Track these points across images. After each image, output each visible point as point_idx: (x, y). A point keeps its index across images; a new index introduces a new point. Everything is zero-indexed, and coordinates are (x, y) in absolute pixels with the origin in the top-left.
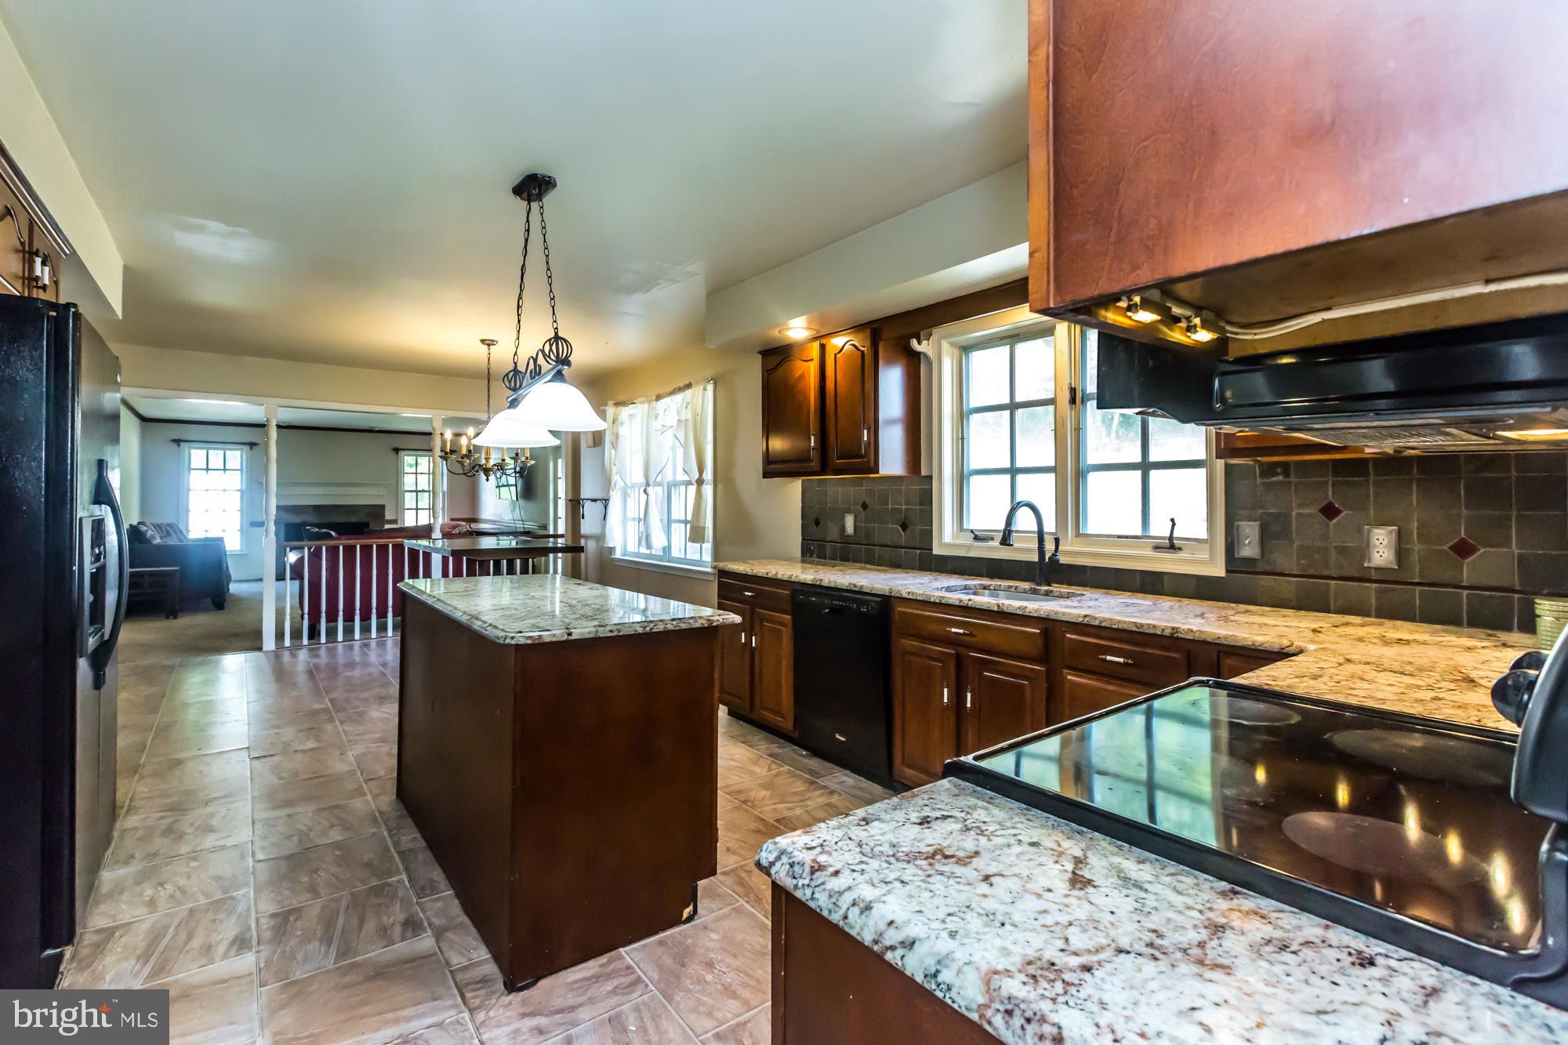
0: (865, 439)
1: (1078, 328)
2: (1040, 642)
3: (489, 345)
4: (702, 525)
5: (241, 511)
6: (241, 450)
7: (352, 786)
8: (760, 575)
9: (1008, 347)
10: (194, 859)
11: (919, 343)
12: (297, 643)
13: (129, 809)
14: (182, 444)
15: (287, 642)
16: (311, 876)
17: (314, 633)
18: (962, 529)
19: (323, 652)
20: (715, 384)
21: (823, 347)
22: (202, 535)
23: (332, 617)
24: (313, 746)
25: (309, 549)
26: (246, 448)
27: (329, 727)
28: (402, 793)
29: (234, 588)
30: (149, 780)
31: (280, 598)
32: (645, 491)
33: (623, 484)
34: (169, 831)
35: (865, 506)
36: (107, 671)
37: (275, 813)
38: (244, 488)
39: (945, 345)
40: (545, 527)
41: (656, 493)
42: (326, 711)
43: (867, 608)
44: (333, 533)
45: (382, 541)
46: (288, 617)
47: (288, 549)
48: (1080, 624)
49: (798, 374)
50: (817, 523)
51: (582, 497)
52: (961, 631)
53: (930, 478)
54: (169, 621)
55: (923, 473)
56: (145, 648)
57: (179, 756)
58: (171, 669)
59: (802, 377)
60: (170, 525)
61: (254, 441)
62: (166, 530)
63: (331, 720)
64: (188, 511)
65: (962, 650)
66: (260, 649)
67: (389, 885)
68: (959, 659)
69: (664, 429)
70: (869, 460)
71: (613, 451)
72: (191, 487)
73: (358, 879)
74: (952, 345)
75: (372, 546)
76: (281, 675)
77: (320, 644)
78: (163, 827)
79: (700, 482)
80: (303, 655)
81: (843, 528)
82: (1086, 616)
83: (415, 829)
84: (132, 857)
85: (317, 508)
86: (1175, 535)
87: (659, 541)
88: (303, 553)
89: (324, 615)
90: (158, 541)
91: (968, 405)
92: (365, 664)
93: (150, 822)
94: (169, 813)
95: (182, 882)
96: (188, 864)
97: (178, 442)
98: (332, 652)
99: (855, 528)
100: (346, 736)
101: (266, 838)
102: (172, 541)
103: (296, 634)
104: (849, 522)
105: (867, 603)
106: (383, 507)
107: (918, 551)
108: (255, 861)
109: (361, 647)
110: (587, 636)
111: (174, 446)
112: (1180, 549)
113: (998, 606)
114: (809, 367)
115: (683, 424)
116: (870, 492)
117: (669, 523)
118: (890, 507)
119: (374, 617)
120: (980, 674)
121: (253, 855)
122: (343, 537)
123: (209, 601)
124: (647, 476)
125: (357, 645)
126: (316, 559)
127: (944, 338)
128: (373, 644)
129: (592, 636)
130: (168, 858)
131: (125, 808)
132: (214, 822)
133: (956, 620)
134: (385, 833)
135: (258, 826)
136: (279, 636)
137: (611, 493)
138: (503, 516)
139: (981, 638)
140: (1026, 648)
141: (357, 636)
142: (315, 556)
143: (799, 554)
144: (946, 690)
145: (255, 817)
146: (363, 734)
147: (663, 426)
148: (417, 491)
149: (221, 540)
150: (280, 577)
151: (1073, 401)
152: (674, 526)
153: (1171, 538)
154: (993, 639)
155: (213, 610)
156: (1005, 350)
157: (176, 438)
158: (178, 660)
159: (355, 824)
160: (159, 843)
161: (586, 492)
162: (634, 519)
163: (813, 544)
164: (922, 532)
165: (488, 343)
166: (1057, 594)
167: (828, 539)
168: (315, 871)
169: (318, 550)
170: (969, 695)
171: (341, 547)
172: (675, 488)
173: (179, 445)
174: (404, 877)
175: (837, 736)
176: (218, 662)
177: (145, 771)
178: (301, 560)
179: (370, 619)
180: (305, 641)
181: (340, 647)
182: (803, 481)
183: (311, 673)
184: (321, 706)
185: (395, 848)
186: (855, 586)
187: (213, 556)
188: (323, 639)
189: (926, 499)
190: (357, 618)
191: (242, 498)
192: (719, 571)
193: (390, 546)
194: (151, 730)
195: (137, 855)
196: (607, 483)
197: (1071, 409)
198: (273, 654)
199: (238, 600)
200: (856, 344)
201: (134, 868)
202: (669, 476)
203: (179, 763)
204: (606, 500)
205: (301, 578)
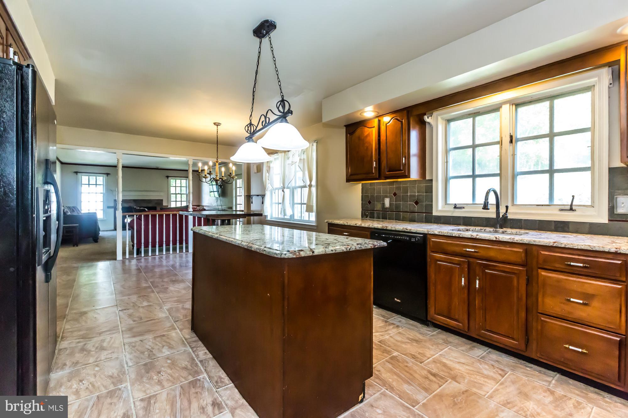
0: (404, 162)
1: (514, 107)
2: (523, 255)
3: (217, 125)
4: (311, 205)
5: (103, 202)
6: (103, 176)
7: (168, 324)
8: (352, 225)
9: (471, 119)
10: (97, 366)
11: (428, 118)
12: (132, 256)
13: (62, 338)
14: (78, 173)
15: (127, 256)
16: (158, 375)
17: (139, 252)
18: (446, 203)
19: (143, 260)
20: (317, 143)
21: (379, 121)
22: (87, 212)
23: (146, 246)
24: (147, 304)
25: (137, 216)
26: (105, 176)
27: (152, 295)
28: (194, 328)
29: (101, 234)
30: (71, 322)
31: (124, 237)
32: (283, 191)
33: (271, 187)
34: (83, 350)
35: (395, 194)
36: (52, 271)
37: (134, 340)
38: (104, 192)
39: (439, 118)
40: (231, 208)
41: (287, 191)
42: (149, 287)
43: (415, 239)
44: (146, 209)
45: (167, 213)
46: (127, 245)
47: (127, 216)
48: (552, 247)
49: (366, 134)
50: (370, 202)
51: (251, 194)
52: (473, 250)
53: (432, 180)
54: (74, 247)
55: (428, 178)
56: (66, 259)
57: (85, 310)
58: (77, 268)
59: (368, 135)
60: (73, 207)
61: (108, 173)
62: (73, 209)
63: (153, 292)
64: (81, 202)
65: (471, 260)
66: (116, 259)
67: (199, 380)
68: (469, 264)
69: (293, 163)
70: (405, 172)
71: (267, 174)
72: (82, 192)
73: (182, 377)
74: (442, 119)
75: (163, 215)
76: (125, 270)
77: (141, 257)
78: (79, 347)
79: (310, 186)
80: (134, 262)
81: (384, 204)
82: (555, 242)
83: (205, 348)
84: (65, 364)
85: (135, 201)
86: (574, 204)
87: (289, 212)
88: (134, 218)
89: (143, 244)
90: (69, 213)
91: (449, 147)
92: (160, 266)
93: (73, 345)
94: (82, 340)
95: (92, 379)
96: (94, 369)
97: (76, 173)
98: (146, 260)
99: (390, 204)
100: (161, 299)
101: (131, 353)
102: (75, 214)
103: (131, 253)
104: (387, 202)
105: (415, 237)
106: (162, 200)
107: (424, 214)
108: (127, 367)
109: (159, 258)
110: (321, 253)
111: (75, 174)
112: (575, 210)
113: (496, 238)
114: (372, 131)
115: (302, 161)
116: (399, 188)
117: (293, 204)
118: (409, 194)
119: (164, 245)
120: (483, 271)
121: (127, 363)
122: (151, 211)
123: (91, 239)
124: (284, 184)
125: (157, 257)
126: (139, 220)
127: (439, 115)
128: (164, 257)
129: (323, 253)
130: (83, 365)
131: (60, 337)
132: (105, 344)
133: (468, 245)
134: (190, 350)
135: (127, 347)
136: (124, 253)
137: (266, 192)
138: (212, 204)
139: (482, 253)
140: (512, 258)
141: (157, 253)
142: (139, 219)
143: (360, 217)
144: (463, 279)
145: (125, 341)
146: (169, 298)
147: (292, 162)
148: (176, 194)
149: (95, 213)
150: (124, 228)
151: (511, 141)
152: (295, 206)
153: (571, 205)
154: (492, 254)
155: (93, 243)
156: (470, 120)
157: (76, 171)
158: (80, 265)
159: (174, 345)
160: (78, 356)
161: (253, 192)
162: (276, 203)
163: (368, 212)
164: (427, 206)
165: (217, 124)
166: (509, 233)
167: (375, 210)
168: (159, 372)
169: (140, 216)
170: (477, 282)
171: (150, 215)
172: (296, 189)
173: (77, 174)
174: (205, 375)
175: (396, 299)
176: (97, 265)
177: (69, 318)
178: (132, 221)
179: (162, 246)
180: (135, 256)
181: (150, 258)
182: (362, 184)
183: (139, 270)
184: (147, 285)
185: (197, 358)
186: (407, 229)
187: (93, 220)
188: (143, 255)
189: (429, 190)
190: (157, 246)
191: (103, 197)
192: (328, 223)
193: (171, 215)
194: (70, 297)
195: (67, 363)
196: (263, 188)
197: (510, 146)
198: (121, 261)
199: (103, 238)
200: (398, 118)
201: (67, 371)
202: (293, 184)
203: (85, 313)
204: (263, 195)
205: (133, 229)
